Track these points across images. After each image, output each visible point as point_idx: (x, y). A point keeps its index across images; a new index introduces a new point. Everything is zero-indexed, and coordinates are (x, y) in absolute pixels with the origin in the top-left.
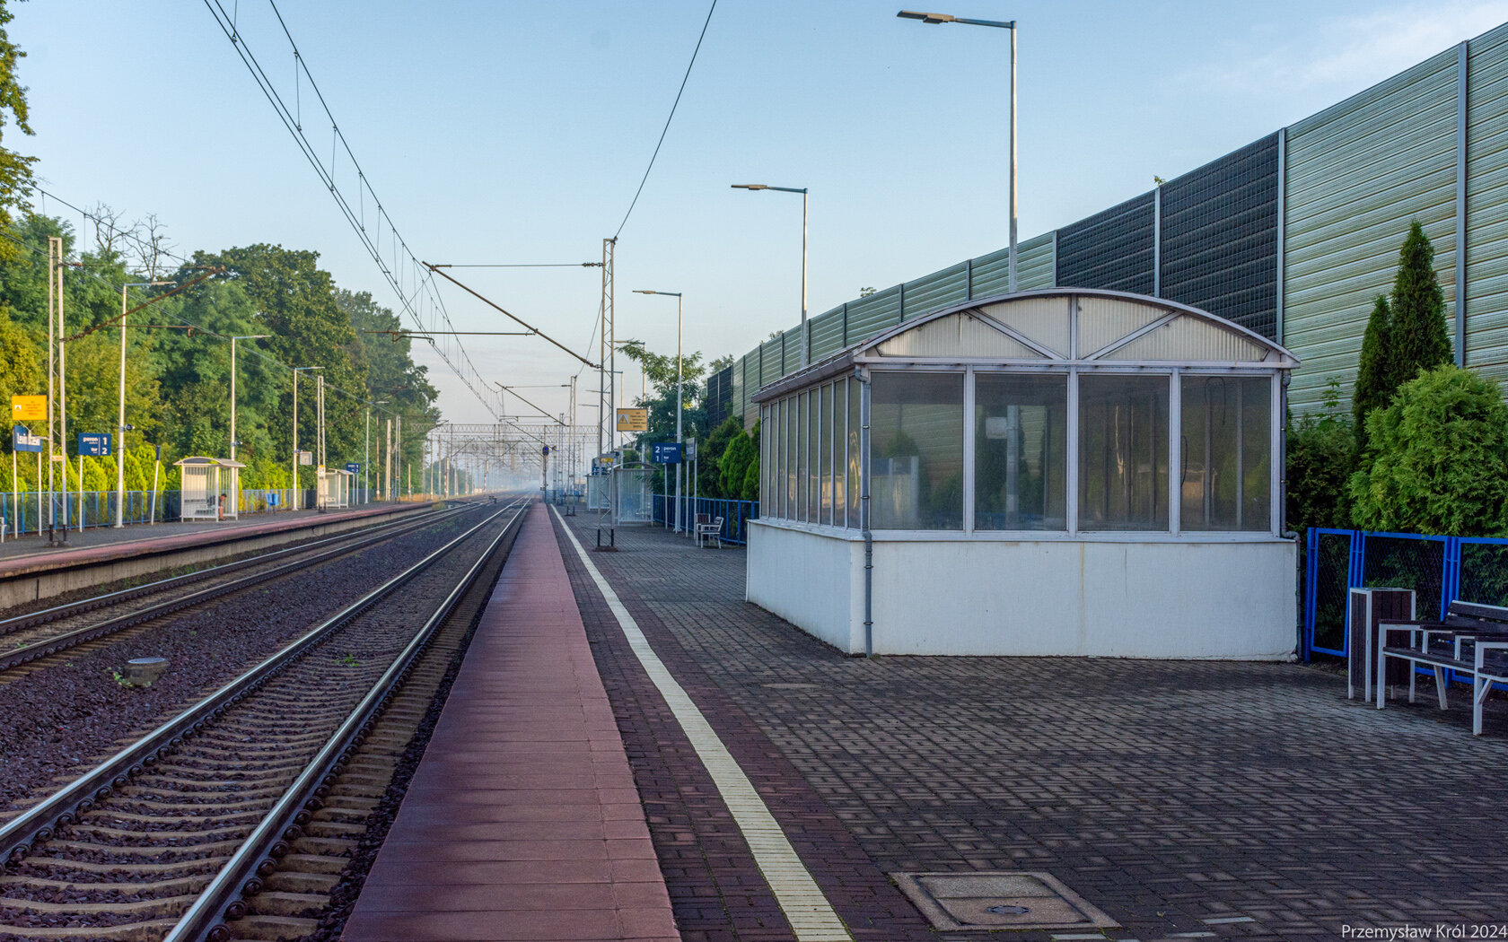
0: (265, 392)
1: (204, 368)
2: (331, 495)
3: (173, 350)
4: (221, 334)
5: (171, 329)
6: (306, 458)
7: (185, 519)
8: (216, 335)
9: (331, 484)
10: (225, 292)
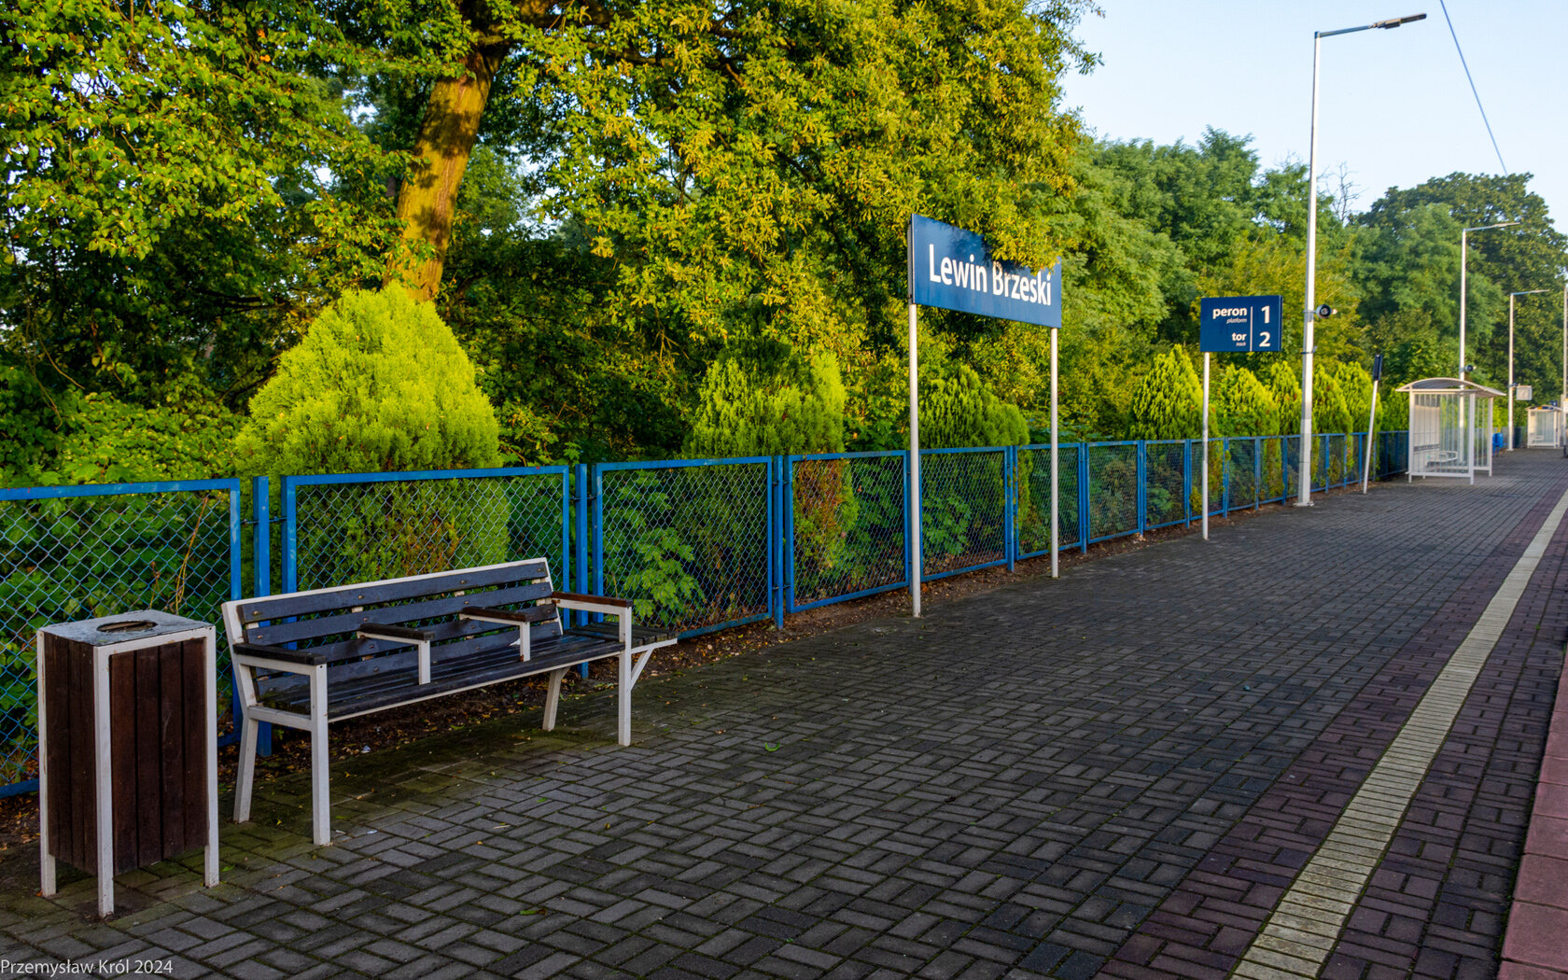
0: (1476, 320)
1: (1404, 296)
2: (1539, 432)
3: (1367, 279)
4: (1424, 259)
5: (1365, 258)
6: (1525, 393)
7: (1414, 477)
8: (1418, 260)
9: (1539, 422)
10: (1428, 214)
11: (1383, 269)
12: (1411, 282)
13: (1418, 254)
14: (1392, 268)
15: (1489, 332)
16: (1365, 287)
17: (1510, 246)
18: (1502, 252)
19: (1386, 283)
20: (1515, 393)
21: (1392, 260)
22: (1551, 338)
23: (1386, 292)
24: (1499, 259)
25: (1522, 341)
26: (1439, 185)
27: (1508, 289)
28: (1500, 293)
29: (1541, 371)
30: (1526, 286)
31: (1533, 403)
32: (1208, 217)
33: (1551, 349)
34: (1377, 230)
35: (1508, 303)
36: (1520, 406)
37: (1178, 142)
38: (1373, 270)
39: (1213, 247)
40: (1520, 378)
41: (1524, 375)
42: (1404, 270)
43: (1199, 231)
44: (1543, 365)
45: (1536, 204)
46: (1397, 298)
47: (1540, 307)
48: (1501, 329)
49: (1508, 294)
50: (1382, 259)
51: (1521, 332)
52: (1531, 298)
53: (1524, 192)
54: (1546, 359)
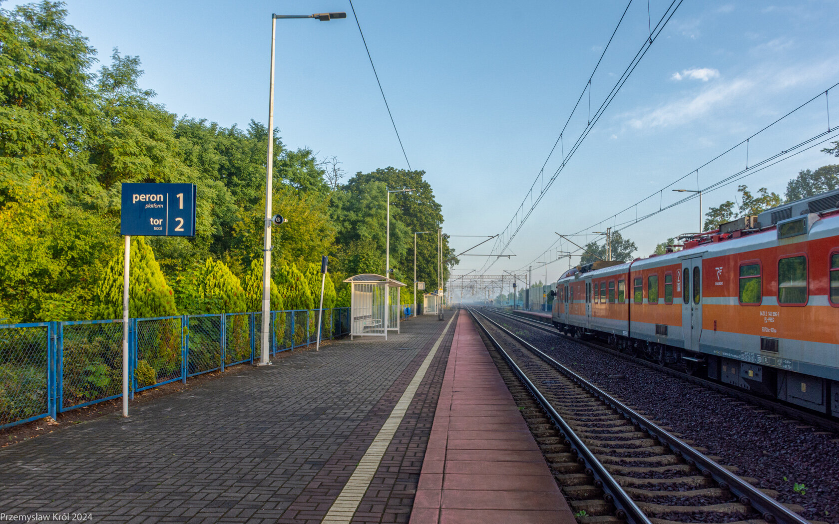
0: (399, 246)
1: (363, 231)
2: (429, 307)
3: (344, 221)
4: (373, 211)
5: (344, 209)
6: (421, 286)
7: (355, 337)
8: (370, 211)
9: (429, 301)
10: (375, 187)
11: (352, 216)
12: (366, 223)
13: (370, 209)
14: (357, 215)
15: (404, 253)
16: (343, 225)
17: (415, 208)
18: (411, 211)
19: (354, 223)
20: (417, 287)
21: (357, 211)
22: (434, 257)
23: (354, 228)
24: (410, 215)
25: (420, 258)
26: (382, 173)
27: (414, 231)
28: (410, 232)
29: (429, 274)
30: (422, 229)
31: (426, 291)
32: (249, 174)
33: (433, 263)
34: (350, 194)
35: (414, 238)
36: (419, 292)
37: (234, 127)
38: (348, 216)
39: (252, 192)
40: (419, 278)
41: (421, 277)
42: (363, 217)
43: (243, 182)
44: (430, 271)
45: (426, 186)
46: (359, 232)
47: (429, 241)
48: (410, 251)
49: (413, 233)
50: (352, 210)
51: (420, 253)
52: (424, 236)
53: (421, 181)
54: (431, 268)
